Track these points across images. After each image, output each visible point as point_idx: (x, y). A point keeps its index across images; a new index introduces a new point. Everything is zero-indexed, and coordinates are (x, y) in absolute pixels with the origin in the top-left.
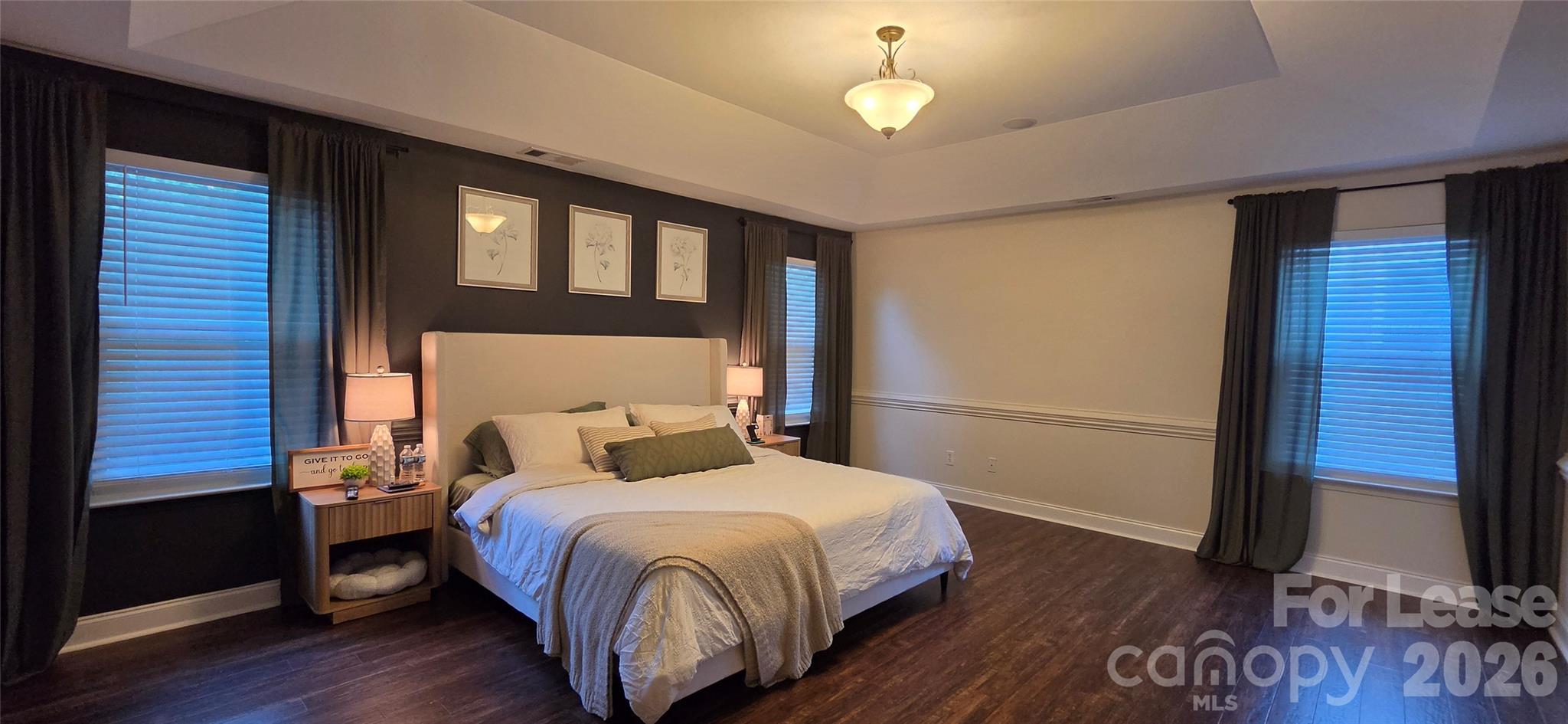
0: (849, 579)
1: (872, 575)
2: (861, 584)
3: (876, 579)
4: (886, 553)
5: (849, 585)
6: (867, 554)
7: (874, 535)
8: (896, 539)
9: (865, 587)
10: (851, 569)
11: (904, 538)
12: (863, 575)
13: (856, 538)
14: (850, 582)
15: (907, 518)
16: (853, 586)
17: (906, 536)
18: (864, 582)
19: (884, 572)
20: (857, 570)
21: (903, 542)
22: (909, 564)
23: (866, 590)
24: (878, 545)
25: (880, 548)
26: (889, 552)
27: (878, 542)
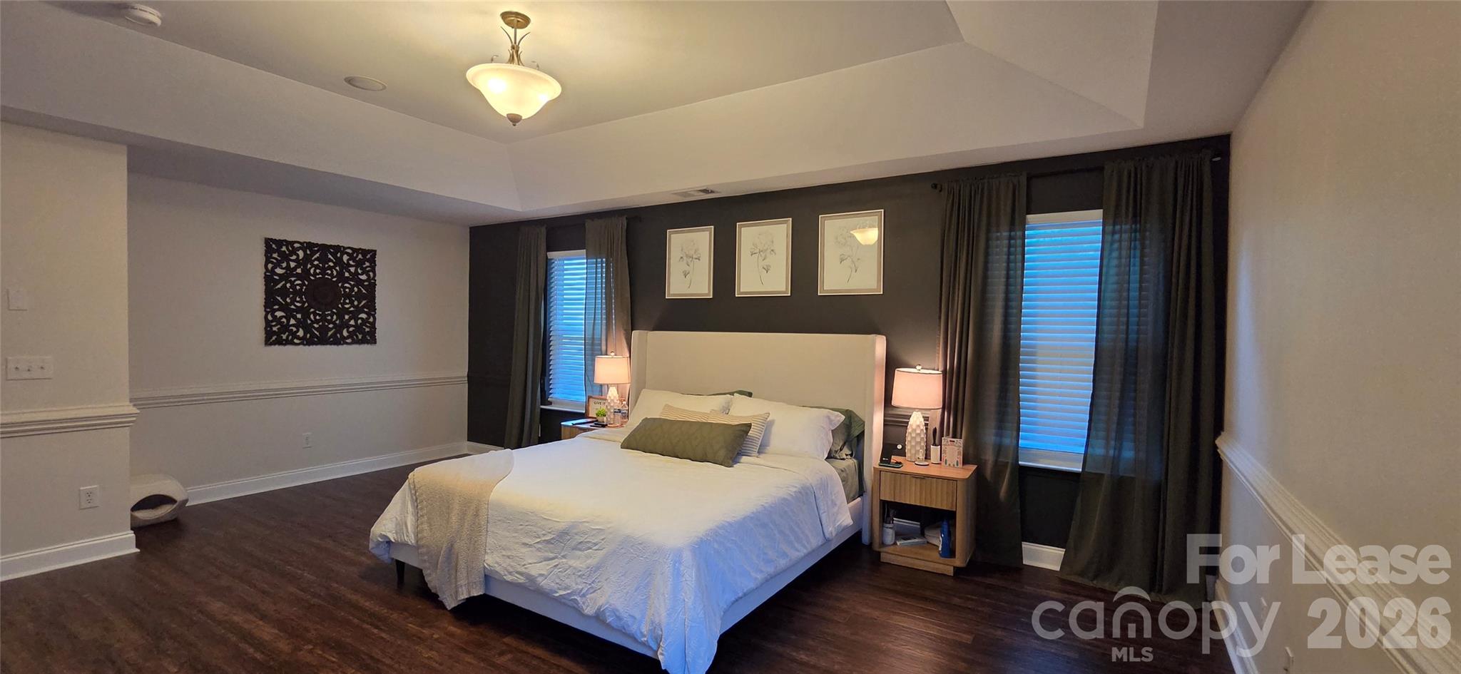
0: (498, 560)
1: (518, 573)
2: (506, 573)
3: (522, 580)
4: (544, 563)
5: (496, 565)
6: (525, 550)
7: (539, 538)
8: (564, 557)
9: (509, 578)
10: (504, 553)
11: (572, 562)
12: (512, 567)
13: (522, 529)
14: (497, 563)
15: (589, 545)
16: (498, 569)
17: (578, 562)
18: (510, 573)
19: (531, 578)
20: (508, 557)
21: (570, 567)
22: (565, 593)
23: (508, 582)
24: (539, 550)
25: (539, 554)
26: (548, 565)
27: (540, 546)
